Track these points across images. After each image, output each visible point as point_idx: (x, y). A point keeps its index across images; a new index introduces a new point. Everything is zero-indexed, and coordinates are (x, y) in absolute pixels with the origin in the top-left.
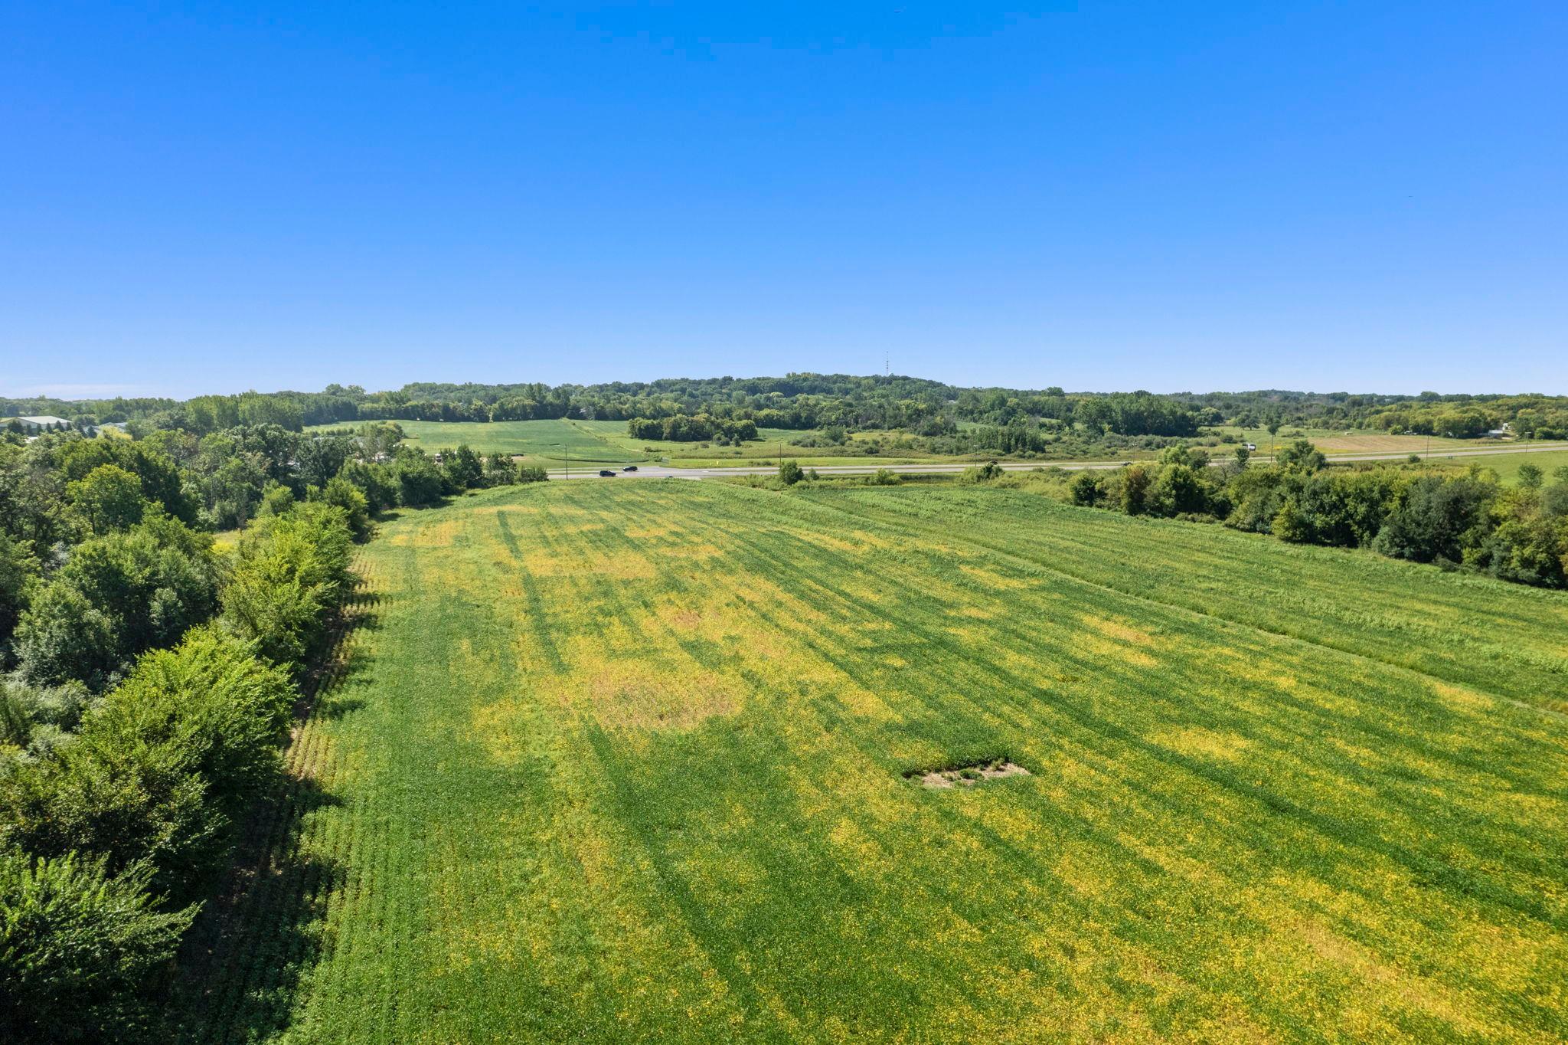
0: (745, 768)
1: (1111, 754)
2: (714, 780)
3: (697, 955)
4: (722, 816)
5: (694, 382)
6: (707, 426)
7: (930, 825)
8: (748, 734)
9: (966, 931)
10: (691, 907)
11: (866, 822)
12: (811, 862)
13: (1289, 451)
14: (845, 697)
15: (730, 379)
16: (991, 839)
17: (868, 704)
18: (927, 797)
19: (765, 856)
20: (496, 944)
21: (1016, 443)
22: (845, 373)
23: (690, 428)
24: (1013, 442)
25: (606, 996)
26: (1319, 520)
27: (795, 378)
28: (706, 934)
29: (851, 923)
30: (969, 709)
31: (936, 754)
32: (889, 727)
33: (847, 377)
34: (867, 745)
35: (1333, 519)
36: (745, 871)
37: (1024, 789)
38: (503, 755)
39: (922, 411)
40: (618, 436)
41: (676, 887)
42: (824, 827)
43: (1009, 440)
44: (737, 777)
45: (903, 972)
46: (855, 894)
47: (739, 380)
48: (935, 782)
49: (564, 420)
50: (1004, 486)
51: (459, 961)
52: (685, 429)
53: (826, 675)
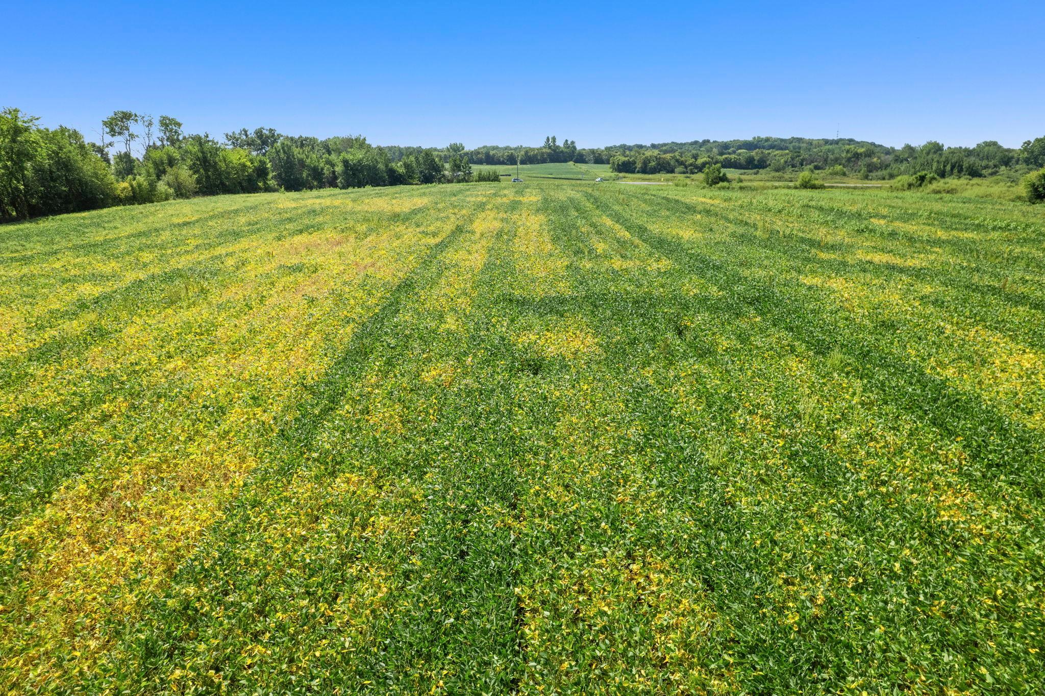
5: (681, 144)
6: (672, 163)
15: (708, 141)
21: (952, 169)
22: (799, 136)
23: (658, 164)
24: (948, 168)
27: (760, 140)
33: (801, 139)
39: (861, 154)
40: (604, 171)
43: (944, 166)
47: (715, 142)
49: (571, 163)
50: (939, 192)
52: (653, 164)
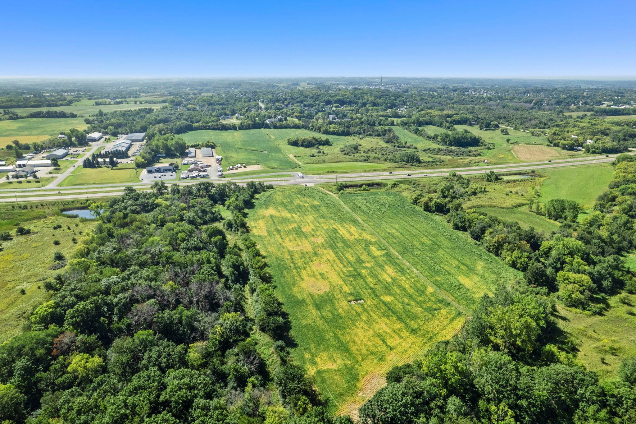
0: (330, 300)
1: (375, 300)
2: (326, 301)
3: (326, 324)
4: (327, 307)
6: (313, 141)
7: (350, 310)
8: (330, 294)
9: (351, 322)
10: (324, 318)
11: (343, 309)
12: (337, 314)
13: (487, 174)
14: (343, 287)
16: (356, 312)
17: (346, 289)
18: (350, 305)
19: (332, 313)
20: (307, 322)
21: (411, 159)
23: (308, 143)
25: (318, 327)
26: (460, 224)
28: (326, 321)
29: (340, 321)
30: (359, 290)
31: (353, 299)
32: (348, 293)
34: (345, 297)
35: (463, 225)
36: (330, 315)
37: (362, 305)
38: (300, 297)
40: (283, 143)
41: (323, 316)
42: (338, 309)
43: (409, 158)
44: (328, 302)
45: (344, 326)
46: (341, 318)
48: (353, 303)
49: (262, 130)
50: (398, 192)
51: (304, 324)
52: (306, 143)
53: (341, 282)
